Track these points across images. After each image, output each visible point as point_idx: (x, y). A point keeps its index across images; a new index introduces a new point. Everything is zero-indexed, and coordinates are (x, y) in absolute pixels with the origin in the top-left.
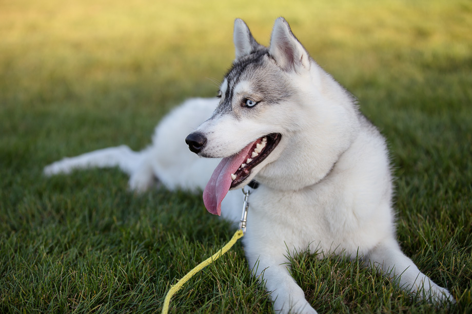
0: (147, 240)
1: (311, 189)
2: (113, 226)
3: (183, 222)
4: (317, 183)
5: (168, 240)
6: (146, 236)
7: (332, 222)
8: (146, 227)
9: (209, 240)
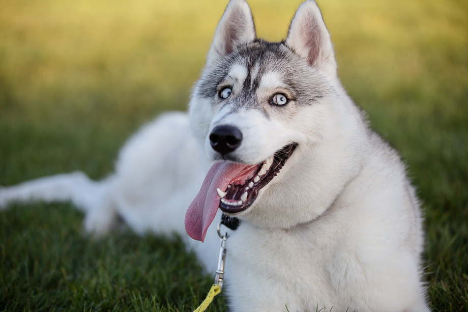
0: (105, 301)
1: (308, 228)
2: (61, 281)
3: (154, 278)
4: (314, 220)
5: (132, 301)
6: (104, 295)
7: (332, 271)
8: (104, 283)
9: (186, 303)
